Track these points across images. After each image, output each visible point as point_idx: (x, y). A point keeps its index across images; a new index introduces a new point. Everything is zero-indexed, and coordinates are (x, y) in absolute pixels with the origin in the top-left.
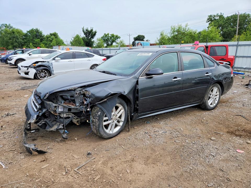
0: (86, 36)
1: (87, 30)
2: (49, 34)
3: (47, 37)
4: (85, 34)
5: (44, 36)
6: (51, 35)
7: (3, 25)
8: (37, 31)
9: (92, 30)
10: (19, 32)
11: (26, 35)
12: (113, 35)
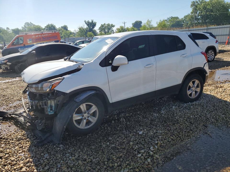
4: (88, 25)
8: (52, 25)
11: (44, 29)
12: (108, 25)
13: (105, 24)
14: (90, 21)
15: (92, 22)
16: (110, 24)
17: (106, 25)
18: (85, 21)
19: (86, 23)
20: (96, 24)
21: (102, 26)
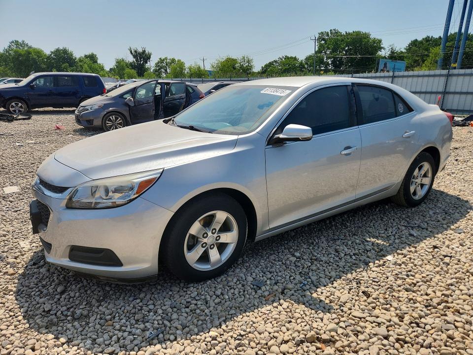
0: (136, 60)
1: (136, 52)
2: (83, 56)
3: (80, 60)
4: (134, 57)
5: (75, 59)
6: (86, 56)
7: (13, 42)
8: (65, 51)
9: (145, 51)
10: (39, 53)
11: (49, 58)
12: (173, 60)
16: (177, 60)
17: (168, 61)
18: (130, 50)
19: (131, 53)
20: (150, 56)
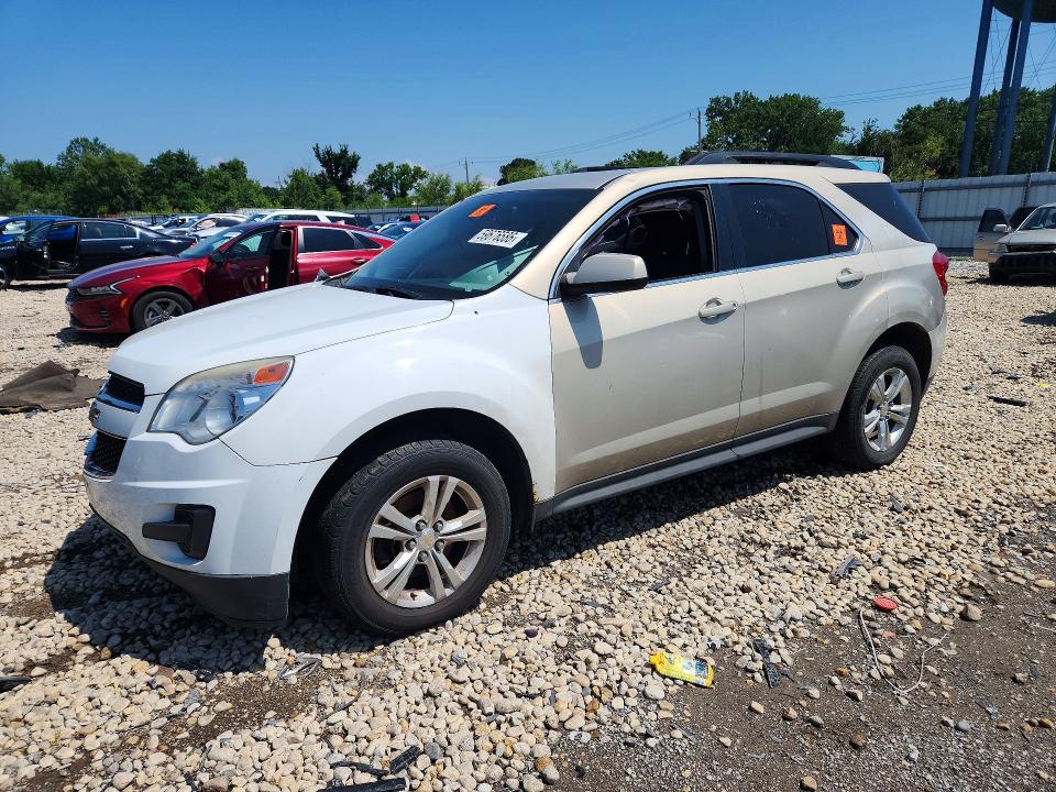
0: (328, 171)
1: (328, 153)
2: (217, 165)
7: (76, 141)
8: (181, 157)
10: (130, 162)
11: (148, 172)
12: (405, 169)
13: (391, 165)
14: (336, 150)
15: (345, 152)
16: (412, 168)
17: (395, 170)
18: (317, 149)
19: (318, 155)
20: (356, 162)
21: (381, 169)
